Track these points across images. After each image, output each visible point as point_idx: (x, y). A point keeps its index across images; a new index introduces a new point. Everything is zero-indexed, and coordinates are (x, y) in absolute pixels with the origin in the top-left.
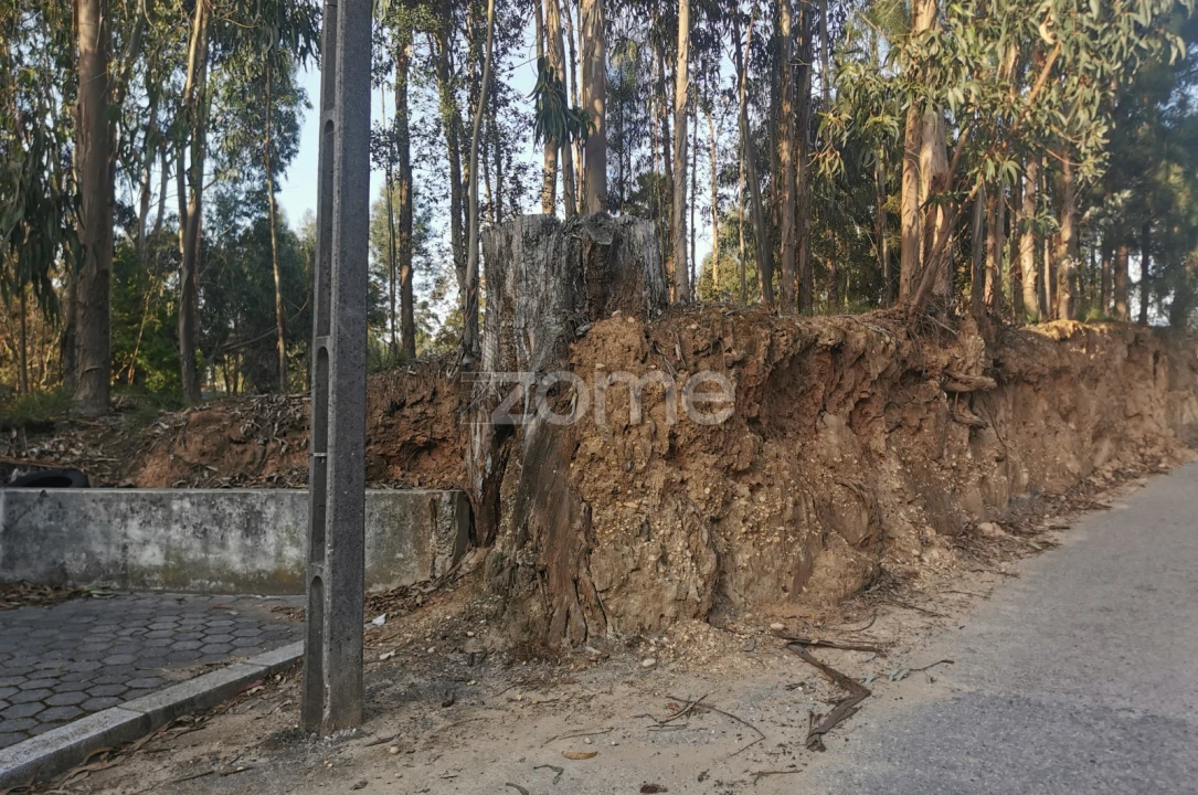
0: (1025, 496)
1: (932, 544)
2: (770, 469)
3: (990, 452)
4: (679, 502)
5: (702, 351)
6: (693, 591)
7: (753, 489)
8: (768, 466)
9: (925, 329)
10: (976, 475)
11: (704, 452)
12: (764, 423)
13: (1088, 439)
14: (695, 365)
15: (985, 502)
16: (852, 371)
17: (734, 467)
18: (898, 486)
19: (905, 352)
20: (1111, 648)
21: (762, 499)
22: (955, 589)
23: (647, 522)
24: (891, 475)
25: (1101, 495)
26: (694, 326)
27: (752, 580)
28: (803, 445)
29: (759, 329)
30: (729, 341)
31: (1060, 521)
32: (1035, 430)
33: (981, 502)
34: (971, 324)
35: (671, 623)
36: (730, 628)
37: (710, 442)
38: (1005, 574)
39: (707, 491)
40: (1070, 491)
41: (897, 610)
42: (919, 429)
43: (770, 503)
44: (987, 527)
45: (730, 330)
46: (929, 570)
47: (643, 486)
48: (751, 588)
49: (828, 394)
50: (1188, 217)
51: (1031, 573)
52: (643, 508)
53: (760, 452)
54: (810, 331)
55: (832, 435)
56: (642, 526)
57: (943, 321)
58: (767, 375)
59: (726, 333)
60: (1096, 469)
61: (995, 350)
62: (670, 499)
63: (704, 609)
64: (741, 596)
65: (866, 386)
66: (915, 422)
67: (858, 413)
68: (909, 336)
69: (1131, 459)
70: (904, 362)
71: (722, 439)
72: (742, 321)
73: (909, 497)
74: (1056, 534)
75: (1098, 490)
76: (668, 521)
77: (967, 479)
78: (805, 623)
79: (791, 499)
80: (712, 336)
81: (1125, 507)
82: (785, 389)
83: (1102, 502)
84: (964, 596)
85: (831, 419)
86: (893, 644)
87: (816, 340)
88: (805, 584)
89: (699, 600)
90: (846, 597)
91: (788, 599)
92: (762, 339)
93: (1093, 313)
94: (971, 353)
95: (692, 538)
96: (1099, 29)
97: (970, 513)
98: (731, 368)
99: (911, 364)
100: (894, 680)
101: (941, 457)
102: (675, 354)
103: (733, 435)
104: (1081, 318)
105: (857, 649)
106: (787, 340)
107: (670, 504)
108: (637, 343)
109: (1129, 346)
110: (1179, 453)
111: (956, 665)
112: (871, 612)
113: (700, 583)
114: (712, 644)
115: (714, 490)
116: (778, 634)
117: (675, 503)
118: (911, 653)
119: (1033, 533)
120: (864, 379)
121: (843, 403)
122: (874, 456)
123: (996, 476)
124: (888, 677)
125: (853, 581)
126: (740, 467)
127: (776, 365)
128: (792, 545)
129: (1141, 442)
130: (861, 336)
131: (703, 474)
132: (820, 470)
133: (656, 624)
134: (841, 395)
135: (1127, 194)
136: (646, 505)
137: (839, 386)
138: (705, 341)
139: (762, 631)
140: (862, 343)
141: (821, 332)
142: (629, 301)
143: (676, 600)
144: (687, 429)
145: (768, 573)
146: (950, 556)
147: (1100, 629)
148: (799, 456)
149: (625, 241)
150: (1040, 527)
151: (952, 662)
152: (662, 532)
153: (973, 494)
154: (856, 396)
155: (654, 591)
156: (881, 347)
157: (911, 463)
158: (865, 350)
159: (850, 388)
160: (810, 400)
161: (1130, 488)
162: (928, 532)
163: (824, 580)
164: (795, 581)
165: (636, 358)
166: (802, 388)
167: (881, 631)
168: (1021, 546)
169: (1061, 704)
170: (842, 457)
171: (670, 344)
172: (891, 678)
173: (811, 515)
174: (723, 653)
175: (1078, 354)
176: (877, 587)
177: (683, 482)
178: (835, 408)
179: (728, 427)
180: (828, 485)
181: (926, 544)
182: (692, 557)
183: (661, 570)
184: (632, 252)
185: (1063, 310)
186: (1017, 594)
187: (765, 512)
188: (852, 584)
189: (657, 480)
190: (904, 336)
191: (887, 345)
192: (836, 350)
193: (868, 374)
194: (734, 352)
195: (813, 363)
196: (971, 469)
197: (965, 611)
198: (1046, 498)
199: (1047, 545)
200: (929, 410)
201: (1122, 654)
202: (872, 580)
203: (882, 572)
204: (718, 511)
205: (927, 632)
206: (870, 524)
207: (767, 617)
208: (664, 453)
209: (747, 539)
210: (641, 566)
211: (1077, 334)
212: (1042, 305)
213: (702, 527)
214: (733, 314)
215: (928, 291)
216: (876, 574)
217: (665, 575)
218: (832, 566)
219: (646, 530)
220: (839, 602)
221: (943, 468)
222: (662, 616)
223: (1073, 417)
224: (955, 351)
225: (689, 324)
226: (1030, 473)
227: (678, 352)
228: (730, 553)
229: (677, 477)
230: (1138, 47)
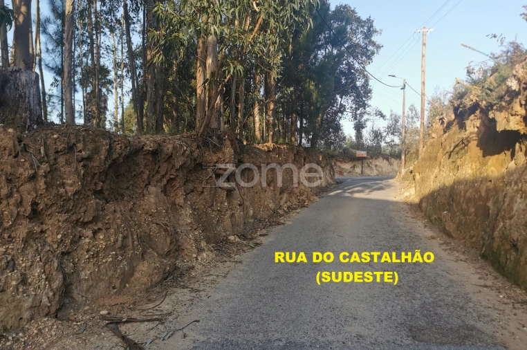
0: (251, 221)
1: (204, 250)
2: (109, 219)
3: (236, 202)
4: (39, 245)
5: (61, 151)
6: (45, 300)
7: (95, 233)
8: (108, 217)
9: (206, 144)
10: (229, 213)
11: (58, 213)
12: (106, 193)
13: (278, 194)
14: (55, 159)
15: (233, 225)
16: (165, 164)
17: (81, 220)
18: (189, 221)
19: (195, 154)
20: (276, 301)
21: (101, 237)
22: (211, 273)
23: (13, 260)
24: (186, 216)
25: (282, 218)
26: (55, 136)
27: (91, 286)
28: (134, 204)
29: (102, 140)
30: (80, 146)
31: (264, 231)
32: (257, 190)
33: (231, 226)
34: (228, 143)
35: (28, 322)
36: (72, 318)
37: (63, 206)
38: (236, 262)
39: (59, 236)
40: (270, 217)
41: (179, 290)
42: (202, 192)
43: (107, 239)
44: (232, 238)
45: (82, 139)
46: (201, 264)
47: (9, 237)
48: (91, 290)
49: (151, 176)
50: (316, 103)
51: (248, 260)
52: (10, 251)
53: (103, 209)
54: (139, 142)
55: (152, 198)
56: (8, 262)
57: (215, 140)
58: (107, 166)
59: (79, 141)
60: (281, 206)
61: (239, 155)
62: (32, 243)
63: (53, 310)
64: (82, 297)
65: (173, 171)
66: (200, 189)
67: (170, 186)
68: (198, 147)
69: (295, 201)
70: (195, 160)
71: (72, 204)
72: (91, 135)
73: (195, 227)
74: (262, 238)
75: (281, 216)
76: (29, 257)
77: (225, 215)
78: (123, 308)
79: (121, 235)
80: (68, 143)
81: (291, 223)
82: (124, 174)
83: (282, 221)
84: (215, 277)
85: (152, 189)
86: (170, 314)
87: (143, 148)
88: (128, 282)
89: (49, 305)
90: (152, 287)
91: (116, 293)
92: (103, 145)
93: (281, 140)
94: (228, 156)
95: (47, 266)
96: (279, 9)
97: (225, 231)
98: (80, 162)
99: (199, 161)
100: (164, 340)
101: (212, 205)
102: (40, 152)
103: (81, 202)
104: (277, 143)
105: (149, 321)
106: (121, 147)
107: (32, 247)
108: (10, 145)
109: (295, 155)
110: (312, 198)
111: (200, 323)
112: (164, 294)
113: (51, 294)
114: (54, 333)
115: (64, 235)
116: (103, 317)
117: (34, 246)
118: (178, 319)
119: (252, 239)
120: (172, 168)
121: (161, 180)
122: (178, 207)
123: (239, 213)
124: (160, 338)
125: (156, 277)
126: (86, 220)
127: (114, 160)
128: (121, 261)
129: (298, 194)
130: (170, 146)
131: (56, 226)
132: (144, 217)
133: (16, 325)
134: (159, 176)
135: (292, 89)
136: (12, 249)
137: (158, 172)
138: (63, 145)
139: (94, 317)
140: (170, 150)
141: (146, 143)
142: (13, 119)
143: (31, 307)
144: (46, 200)
145: (103, 280)
146: (212, 255)
147: (272, 289)
148: (131, 210)
149: (12, 82)
150: (256, 235)
151: (199, 321)
152: (24, 265)
153: (227, 222)
154: (168, 177)
155: (15, 304)
156: (182, 152)
157: (198, 209)
158: (172, 153)
159: (164, 173)
160: (140, 179)
161: (293, 214)
162: (202, 244)
163: (140, 278)
164: (121, 283)
165: (10, 155)
166: (134, 173)
167: (166, 306)
168: (246, 246)
169: (248, 341)
170: (157, 209)
171: (37, 146)
172: (162, 339)
173: (135, 243)
174: (60, 339)
175: (275, 157)
176: (171, 277)
177: (42, 232)
178: (155, 183)
179: (76, 197)
180: (148, 225)
181: (200, 250)
182: (46, 278)
183: (21, 290)
184: (17, 89)
185: (270, 138)
186: (239, 272)
187: (102, 245)
188: (156, 278)
189: (22, 232)
190: (195, 147)
191: (185, 151)
192: (155, 153)
193: (174, 166)
194: (83, 153)
195: (140, 159)
196: (227, 210)
197: (213, 286)
198: (260, 221)
199: (257, 244)
200: (207, 183)
201: (280, 304)
202: (169, 274)
203: (176, 268)
204: (67, 248)
205: (191, 303)
206: (171, 243)
207: (100, 306)
208: (27, 215)
209: (89, 262)
210: (5, 288)
211: (274, 149)
212: (262, 137)
213: (54, 259)
214: (85, 130)
215: (207, 125)
216: (171, 271)
217: (24, 292)
218: (145, 271)
219: (11, 265)
220: (147, 291)
221: (213, 211)
222: (21, 319)
223: (272, 184)
224: (220, 155)
225: (53, 135)
226: (254, 210)
227: (42, 151)
228: (76, 271)
229: (37, 229)
230: (295, 20)
